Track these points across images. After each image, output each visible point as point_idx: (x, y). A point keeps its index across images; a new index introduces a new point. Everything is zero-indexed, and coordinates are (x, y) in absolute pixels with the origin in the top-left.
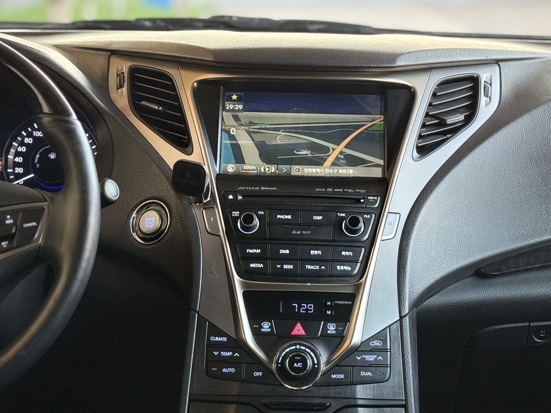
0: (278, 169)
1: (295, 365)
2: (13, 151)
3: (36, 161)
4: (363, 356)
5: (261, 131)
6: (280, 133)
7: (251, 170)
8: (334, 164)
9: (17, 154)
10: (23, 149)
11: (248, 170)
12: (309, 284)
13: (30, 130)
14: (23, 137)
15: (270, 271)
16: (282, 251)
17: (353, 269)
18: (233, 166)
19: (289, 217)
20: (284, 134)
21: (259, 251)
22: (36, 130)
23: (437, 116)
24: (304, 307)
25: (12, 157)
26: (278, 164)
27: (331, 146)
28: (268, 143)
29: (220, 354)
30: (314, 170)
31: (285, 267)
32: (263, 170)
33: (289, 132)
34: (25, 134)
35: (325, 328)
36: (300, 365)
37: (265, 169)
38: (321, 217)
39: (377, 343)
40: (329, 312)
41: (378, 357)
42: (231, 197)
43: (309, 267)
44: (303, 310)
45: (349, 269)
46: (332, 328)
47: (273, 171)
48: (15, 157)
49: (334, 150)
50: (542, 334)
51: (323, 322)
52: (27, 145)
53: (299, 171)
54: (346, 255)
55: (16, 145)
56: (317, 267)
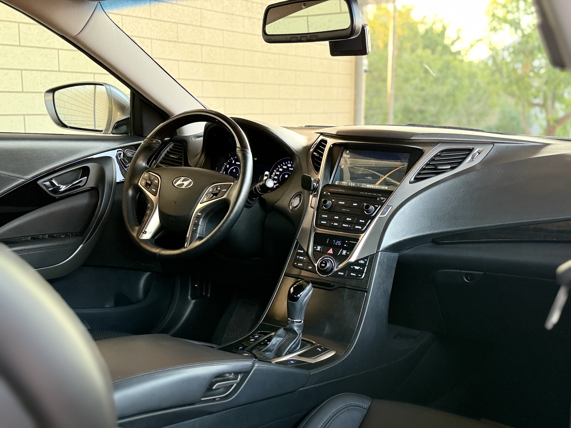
0: (356, 185)
1: (322, 265)
2: (274, 173)
3: (280, 178)
4: (354, 266)
5: (354, 167)
6: (362, 168)
7: (345, 184)
8: (380, 184)
9: (276, 175)
10: (278, 173)
11: (344, 184)
12: (341, 232)
13: (282, 165)
14: (279, 168)
15: (328, 225)
16: (335, 217)
17: (362, 228)
18: (338, 181)
19: (344, 203)
20: (363, 169)
21: (327, 216)
22: (284, 165)
23: (435, 165)
24: (337, 242)
25: (273, 176)
26: (356, 182)
27: (381, 175)
28: (355, 173)
29: (299, 257)
30: (371, 186)
31: (335, 224)
32: (349, 184)
33: (365, 168)
34: (280, 167)
35: (342, 252)
36: (324, 265)
37: (350, 184)
38: (357, 204)
39: (362, 262)
40: (345, 245)
41: (360, 268)
42: (325, 193)
43: (344, 225)
44: (337, 243)
45: (361, 228)
46: (344, 252)
47: (354, 185)
48: (274, 177)
49: (382, 177)
50: (469, 278)
51: (341, 249)
52: (280, 172)
53: (365, 186)
54: (361, 222)
55: (276, 171)
56: (347, 226)
